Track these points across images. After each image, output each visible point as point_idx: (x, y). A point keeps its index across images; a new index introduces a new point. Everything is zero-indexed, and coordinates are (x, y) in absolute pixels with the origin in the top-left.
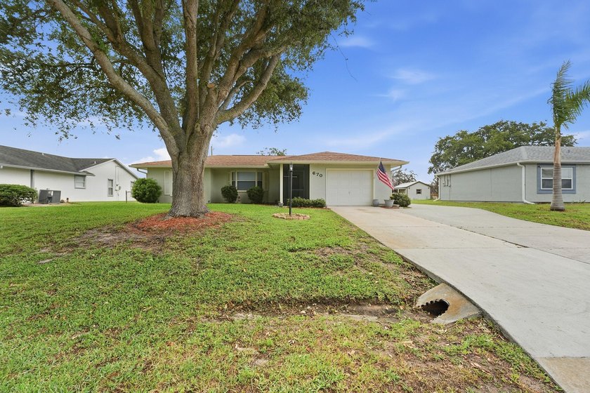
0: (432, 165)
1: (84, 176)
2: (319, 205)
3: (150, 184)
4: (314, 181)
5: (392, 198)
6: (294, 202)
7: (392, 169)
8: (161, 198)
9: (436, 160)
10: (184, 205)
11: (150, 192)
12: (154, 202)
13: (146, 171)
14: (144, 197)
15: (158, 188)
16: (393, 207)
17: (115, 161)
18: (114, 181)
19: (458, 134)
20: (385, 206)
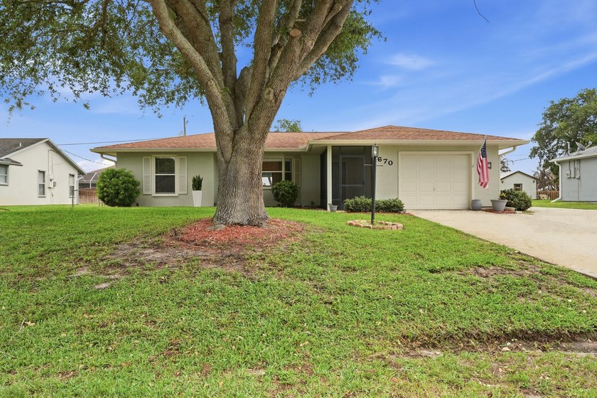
0: (537, 145)
1: (6, 166)
2: (394, 208)
3: (126, 178)
4: (381, 172)
5: (502, 198)
6: (356, 203)
7: (500, 152)
8: (139, 199)
9: (544, 137)
10: (238, 208)
11: (126, 190)
12: (129, 205)
13: (115, 159)
14: (117, 197)
15: (135, 184)
16: (505, 211)
17: (48, 143)
18: (46, 174)
19: (582, 96)
20: (493, 209)
